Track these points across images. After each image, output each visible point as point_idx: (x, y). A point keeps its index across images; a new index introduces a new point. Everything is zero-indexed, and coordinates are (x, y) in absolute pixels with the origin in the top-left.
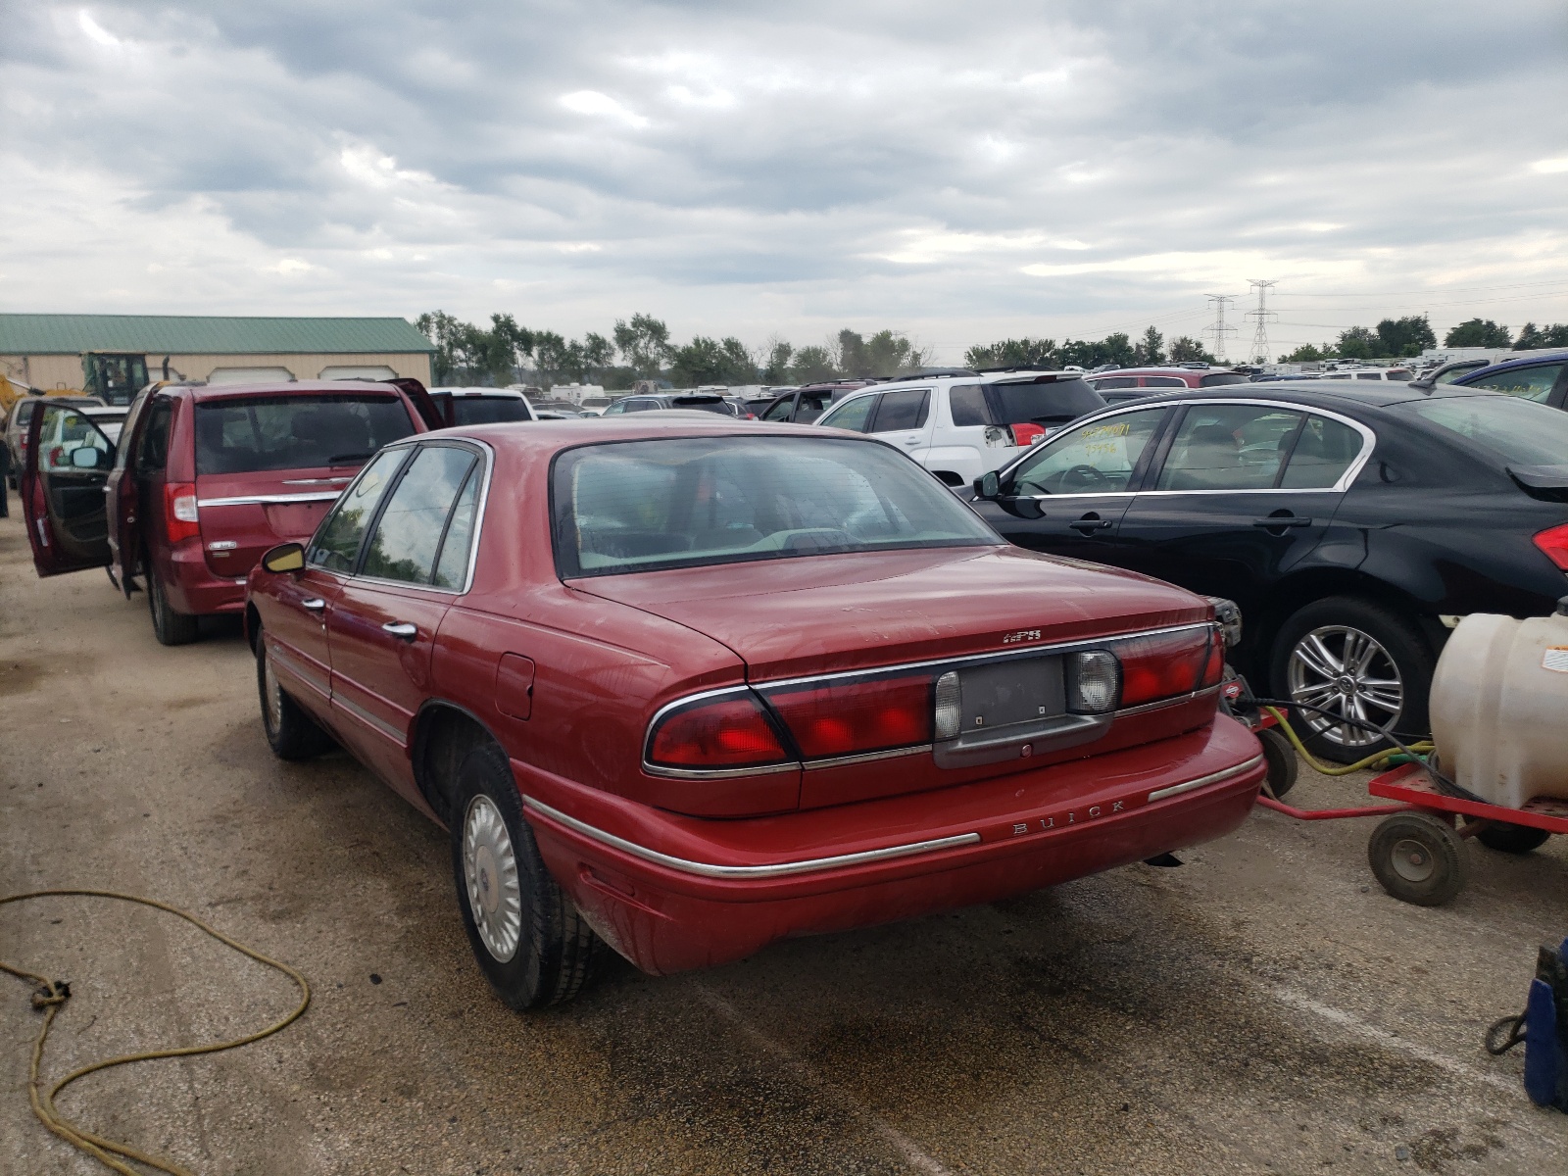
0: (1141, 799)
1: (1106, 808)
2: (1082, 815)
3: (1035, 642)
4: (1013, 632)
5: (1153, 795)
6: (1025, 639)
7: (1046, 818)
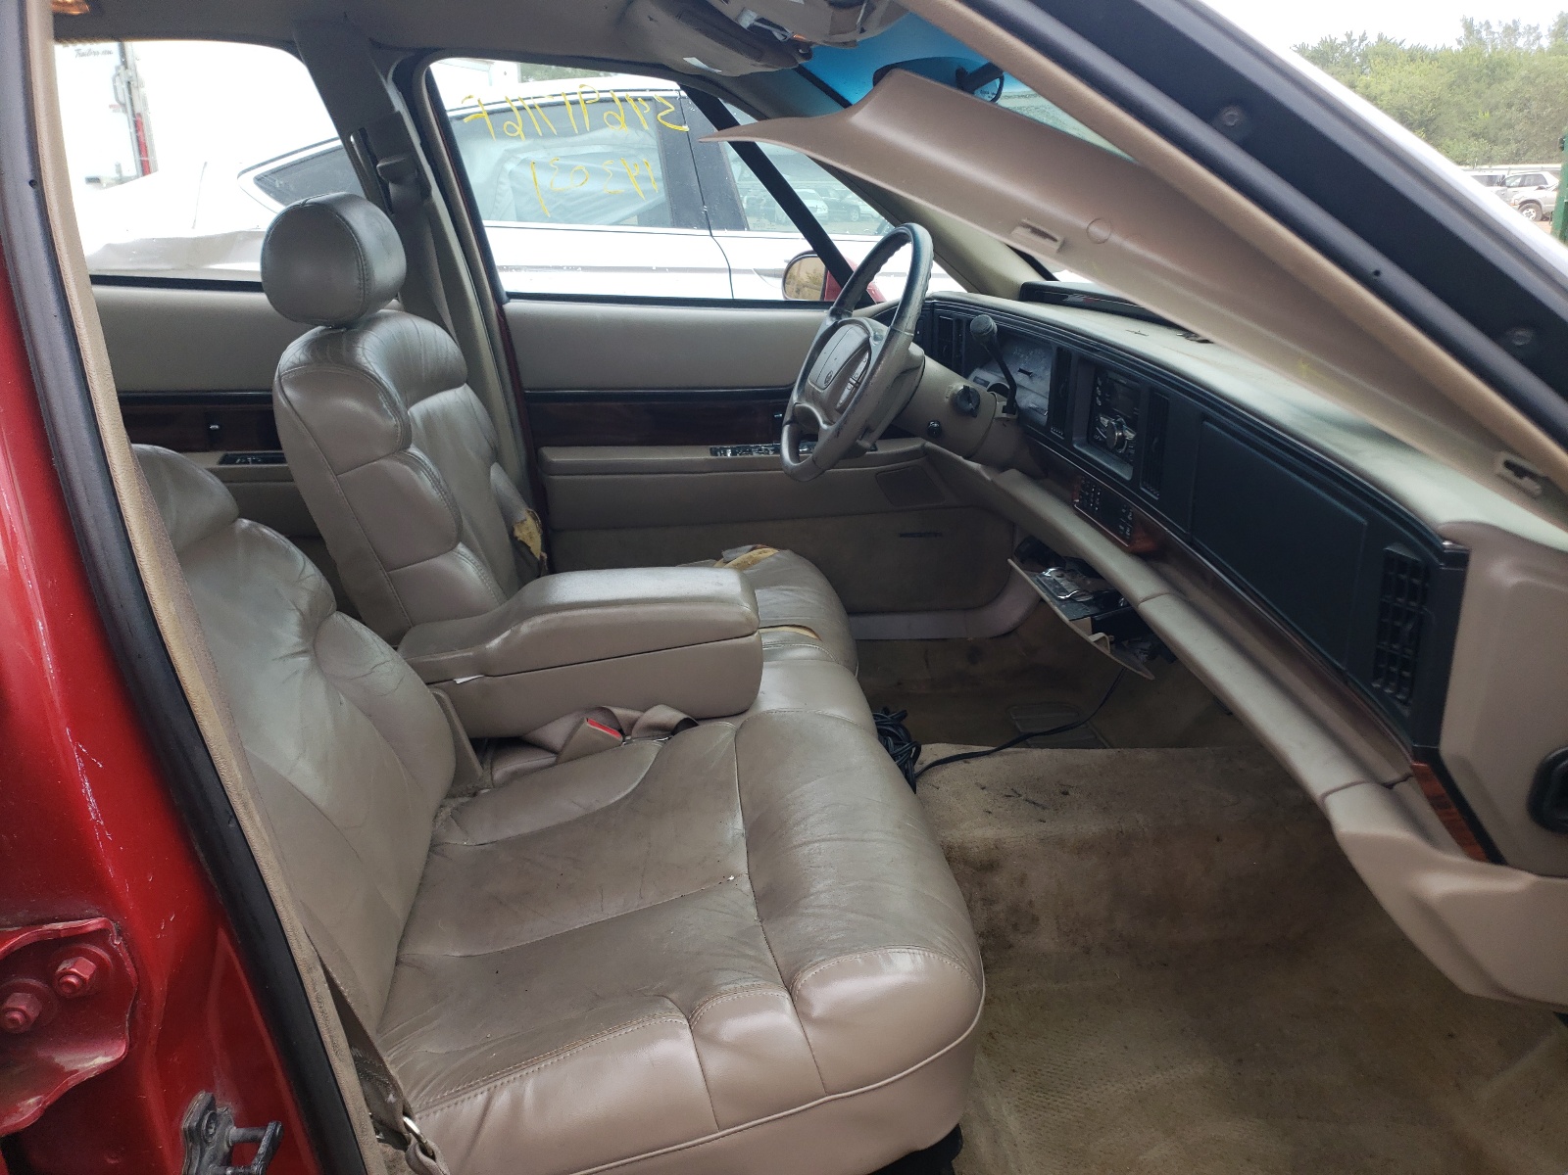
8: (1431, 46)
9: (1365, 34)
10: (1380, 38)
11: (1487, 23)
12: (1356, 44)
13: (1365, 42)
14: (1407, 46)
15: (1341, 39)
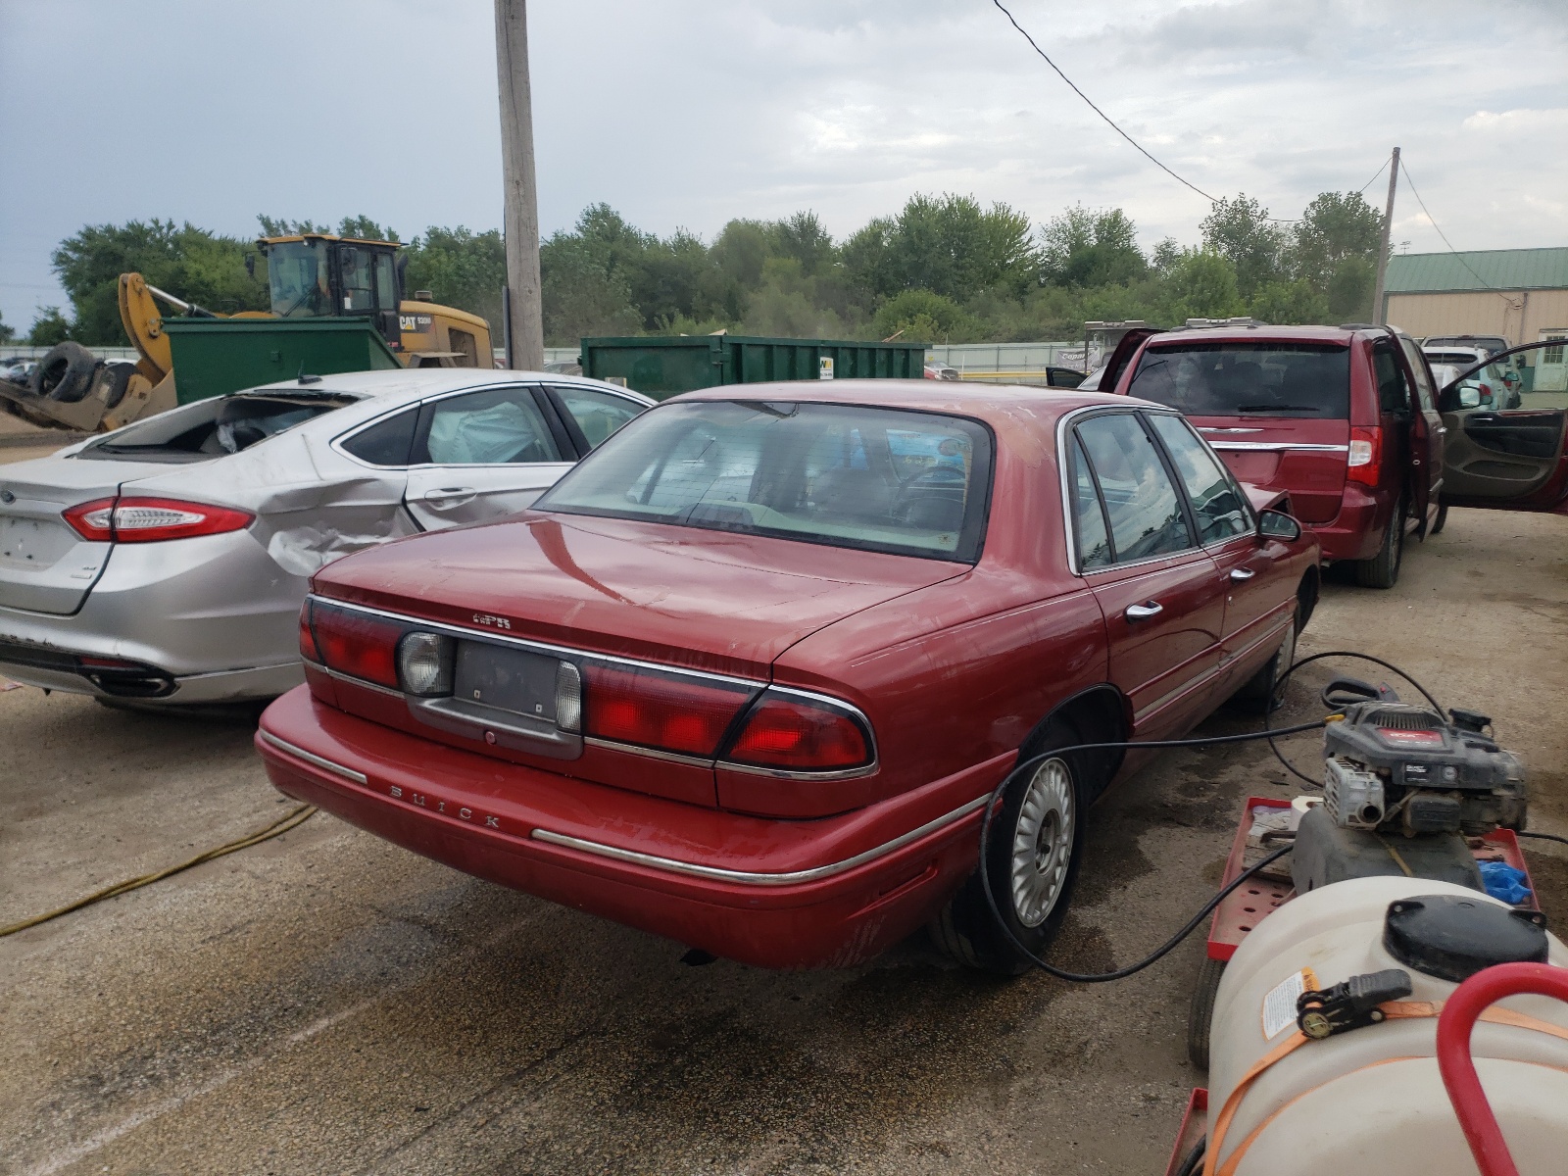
0: (526, 830)
1: (479, 817)
2: (453, 809)
3: (503, 631)
4: (482, 613)
5: (539, 833)
6: (494, 624)
7: (420, 794)
8: (239, 239)
9: (171, 222)
10: (188, 227)
11: (283, 223)
12: (165, 230)
13: (174, 230)
14: (216, 236)
15: (149, 225)
